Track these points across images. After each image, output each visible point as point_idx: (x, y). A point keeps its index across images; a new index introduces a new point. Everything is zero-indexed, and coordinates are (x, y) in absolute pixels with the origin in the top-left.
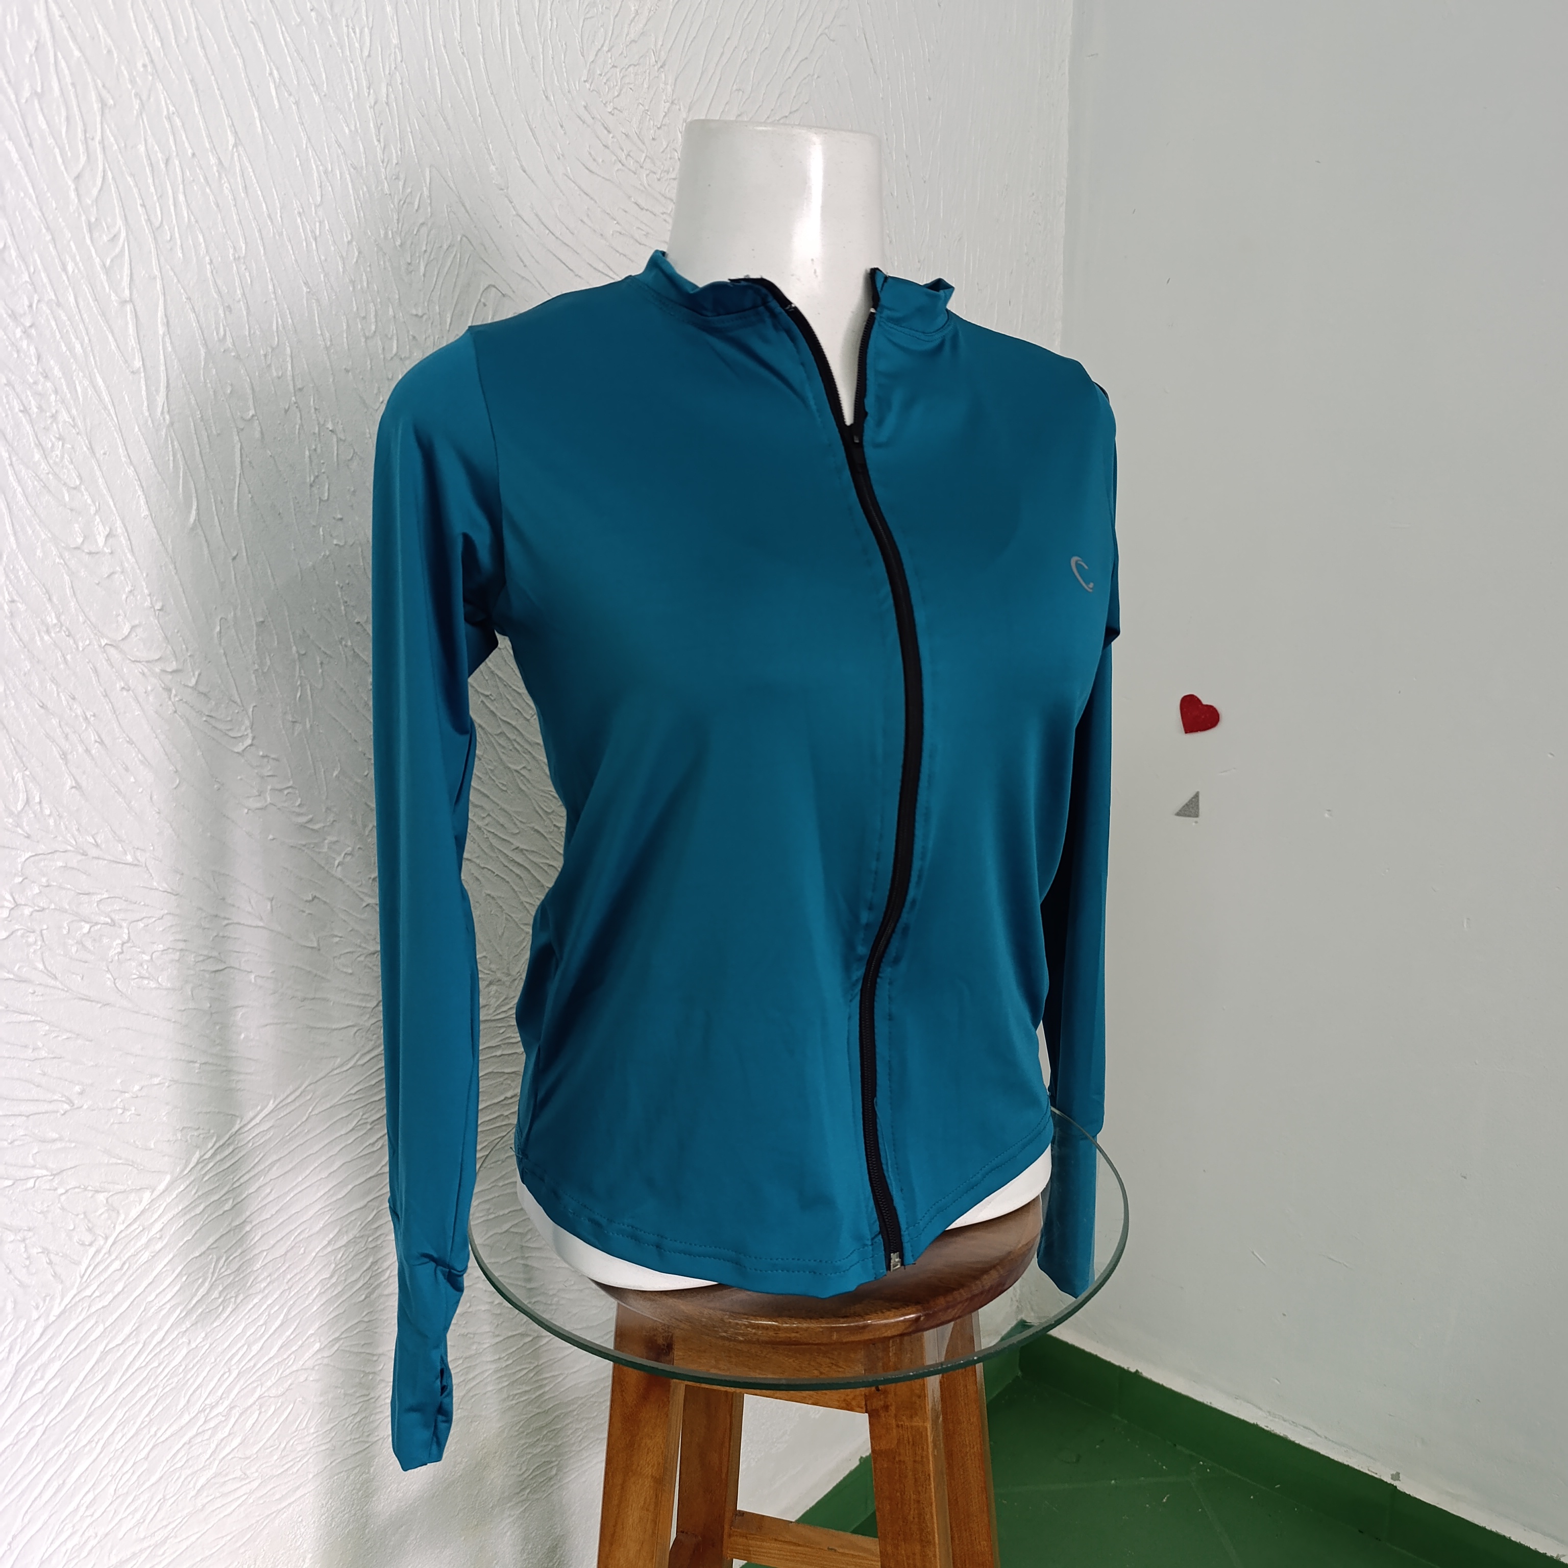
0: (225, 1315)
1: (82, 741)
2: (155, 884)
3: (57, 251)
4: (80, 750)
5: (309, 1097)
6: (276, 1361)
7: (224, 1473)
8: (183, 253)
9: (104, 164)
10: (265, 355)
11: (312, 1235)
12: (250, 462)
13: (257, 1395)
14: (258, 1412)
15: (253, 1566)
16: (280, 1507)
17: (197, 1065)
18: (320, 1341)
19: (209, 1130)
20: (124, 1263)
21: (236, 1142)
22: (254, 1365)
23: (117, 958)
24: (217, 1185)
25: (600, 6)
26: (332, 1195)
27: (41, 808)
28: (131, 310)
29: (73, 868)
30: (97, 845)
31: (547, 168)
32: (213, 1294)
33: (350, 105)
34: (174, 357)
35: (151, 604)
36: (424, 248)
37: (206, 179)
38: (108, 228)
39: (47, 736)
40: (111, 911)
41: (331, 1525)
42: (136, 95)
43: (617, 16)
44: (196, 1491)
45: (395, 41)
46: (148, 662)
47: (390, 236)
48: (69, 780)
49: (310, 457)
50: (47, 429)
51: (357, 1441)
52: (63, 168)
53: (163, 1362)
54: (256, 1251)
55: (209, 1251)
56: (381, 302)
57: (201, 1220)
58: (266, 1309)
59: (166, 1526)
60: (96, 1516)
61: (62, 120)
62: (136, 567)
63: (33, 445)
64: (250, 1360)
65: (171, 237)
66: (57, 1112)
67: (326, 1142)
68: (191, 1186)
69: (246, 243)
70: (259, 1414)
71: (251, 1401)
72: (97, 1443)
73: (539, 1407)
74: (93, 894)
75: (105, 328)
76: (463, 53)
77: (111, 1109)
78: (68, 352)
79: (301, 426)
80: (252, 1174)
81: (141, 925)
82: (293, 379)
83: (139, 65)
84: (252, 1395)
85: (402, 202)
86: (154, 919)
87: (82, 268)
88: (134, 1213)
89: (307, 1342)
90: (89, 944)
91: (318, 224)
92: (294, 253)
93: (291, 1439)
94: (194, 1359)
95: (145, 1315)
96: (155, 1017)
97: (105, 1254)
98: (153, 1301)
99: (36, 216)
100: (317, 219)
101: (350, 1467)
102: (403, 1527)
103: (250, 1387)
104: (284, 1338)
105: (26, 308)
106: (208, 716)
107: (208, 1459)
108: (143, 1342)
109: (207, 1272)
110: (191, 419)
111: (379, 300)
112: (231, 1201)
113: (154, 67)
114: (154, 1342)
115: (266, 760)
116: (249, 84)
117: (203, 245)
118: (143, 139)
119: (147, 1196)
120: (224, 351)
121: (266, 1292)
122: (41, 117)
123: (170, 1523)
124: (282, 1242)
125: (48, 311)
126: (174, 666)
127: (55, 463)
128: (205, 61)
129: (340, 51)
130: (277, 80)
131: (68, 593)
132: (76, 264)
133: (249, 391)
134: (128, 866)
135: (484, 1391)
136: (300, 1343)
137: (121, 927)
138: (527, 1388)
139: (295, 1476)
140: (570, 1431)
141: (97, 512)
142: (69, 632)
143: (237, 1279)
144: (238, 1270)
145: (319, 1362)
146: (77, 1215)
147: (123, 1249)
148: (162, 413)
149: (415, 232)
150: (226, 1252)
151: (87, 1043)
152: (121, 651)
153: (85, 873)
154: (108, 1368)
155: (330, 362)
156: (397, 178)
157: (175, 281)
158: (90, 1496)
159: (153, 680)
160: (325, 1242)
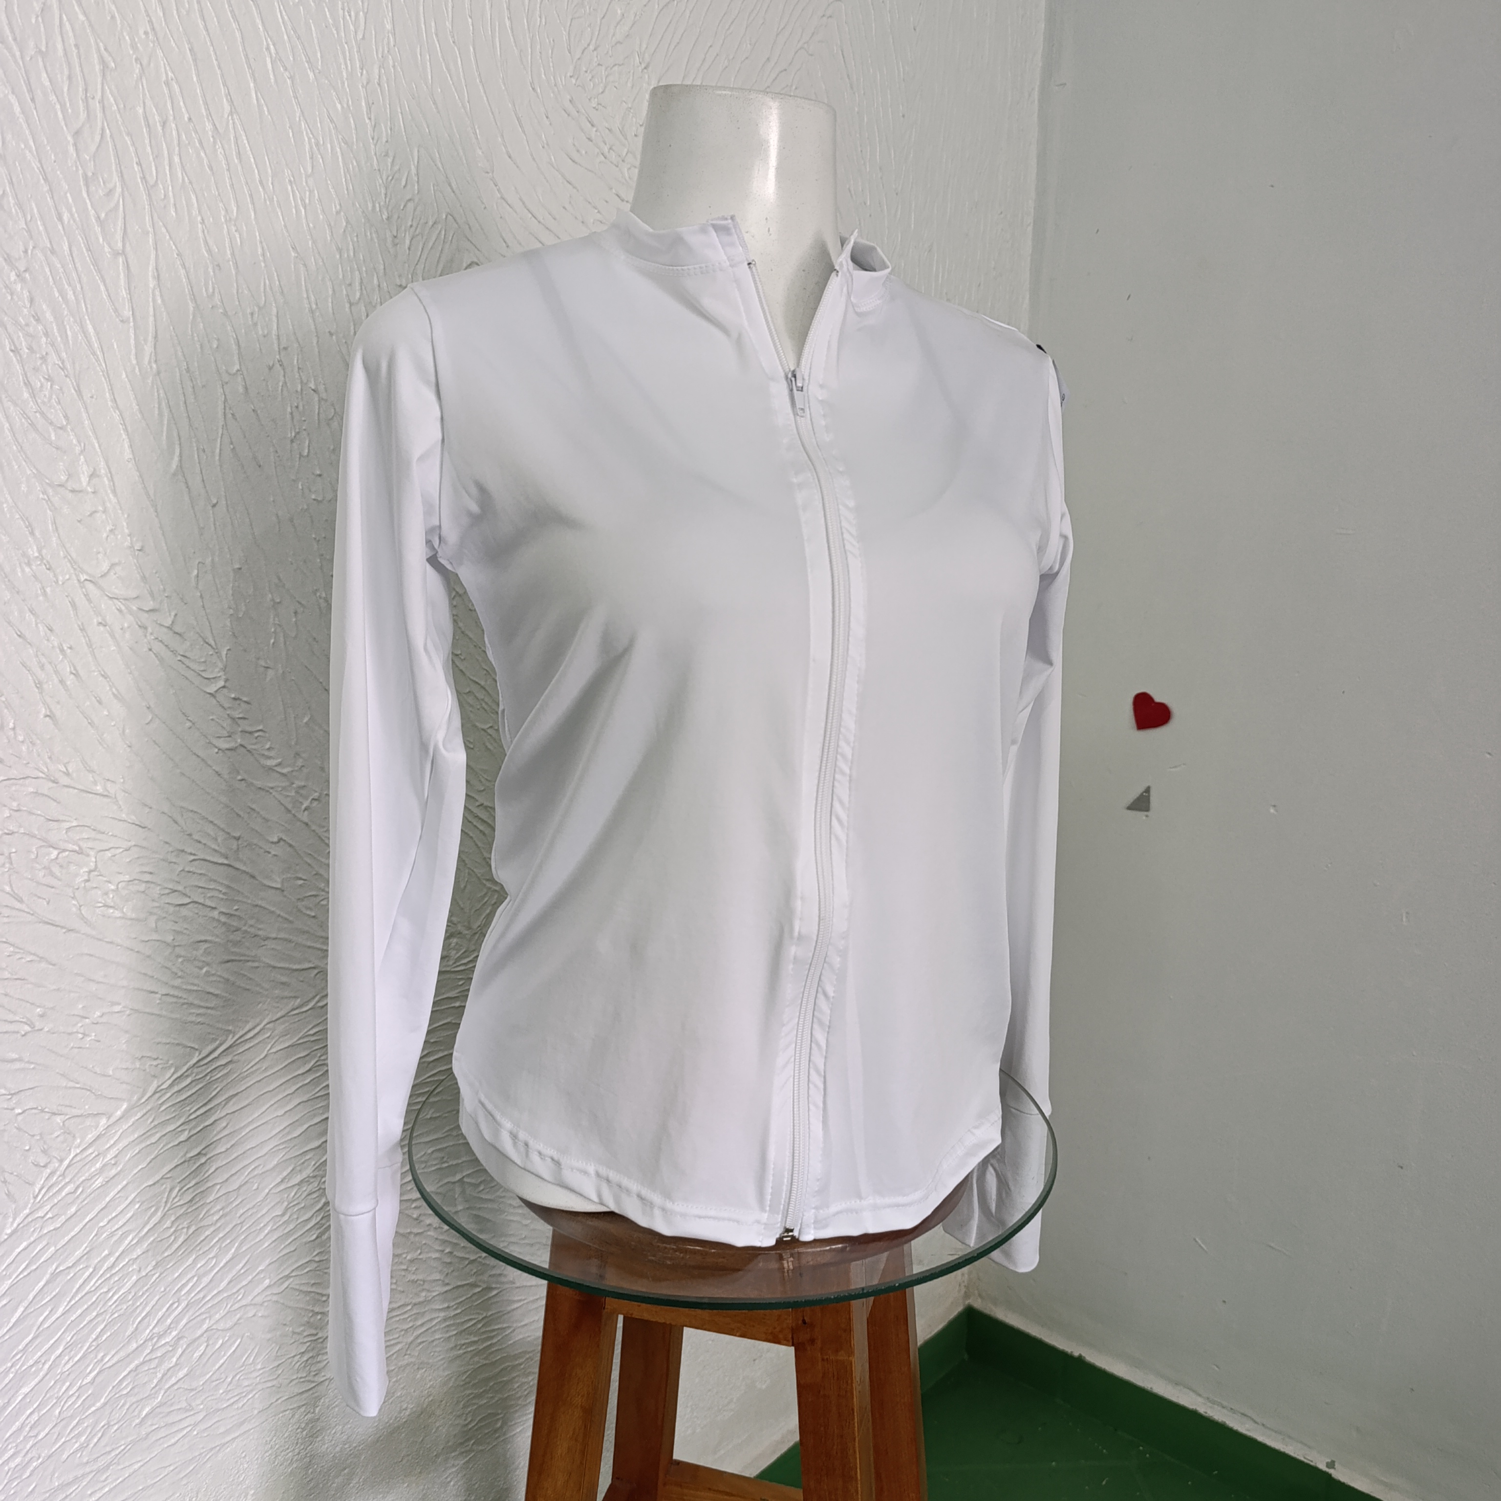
0: (176, 1246)
1: (56, 672)
2: (124, 815)
3: (54, 202)
4: (56, 680)
5: (268, 1035)
6: (225, 1295)
7: (169, 1403)
8: (176, 212)
9: (103, 124)
10: (252, 314)
11: (267, 1171)
12: (233, 415)
13: (205, 1327)
14: (205, 1344)
15: (194, 1499)
16: (223, 1441)
17: (158, 996)
18: (269, 1278)
19: (168, 1061)
20: (78, 1187)
21: (194, 1075)
22: (204, 1297)
23: (83, 885)
24: (173, 1115)
25: (588, 7)
26: (288, 1133)
27: (15, 734)
28: (123, 263)
29: (43, 795)
30: (67, 774)
31: (532, 155)
32: (164, 1225)
33: (343, 83)
34: (163, 309)
35: (131, 543)
36: (410, 223)
37: (201, 143)
38: (104, 183)
39: (24, 665)
40: (79, 839)
41: (274, 1463)
42: (136, 59)
43: (603, 17)
44: (140, 1419)
45: (389, 27)
46: (125, 599)
47: (378, 209)
48: (44, 709)
49: (291, 413)
50: (36, 370)
51: (302, 1380)
52: (63, 124)
53: (112, 1288)
54: (210, 1184)
55: (163, 1181)
56: (366, 271)
57: (156, 1149)
58: (217, 1241)
59: (110, 1452)
60: (40, 1437)
61: (65, 78)
62: (118, 507)
63: (22, 384)
64: (199, 1292)
65: (165, 196)
66: (18, 1032)
67: (284, 1080)
68: (148, 1115)
69: (238, 207)
70: (207, 1346)
71: (199, 1332)
72: (44, 1364)
73: (485, 1359)
74: (65, 821)
75: (97, 278)
76: (454, 42)
77: (70, 1034)
78: (60, 299)
79: (285, 383)
80: (208, 1107)
81: (109, 854)
82: (279, 339)
83: (141, 32)
84: (200, 1327)
85: (390, 178)
86: (121, 850)
87: (78, 219)
88: (90, 1137)
89: (256, 1278)
90: (56, 870)
91: (308, 193)
92: (283, 219)
93: (236, 1375)
94: (144, 1286)
95: (96, 1240)
96: (118, 945)
97: (59, 1176)
98: (105, 1226)
99: (35, 167)
100: (307, 189)
101: (295, 1406)
102: (346, 1471)
103: (199, 1319)
104: (234, 1272)
105: (22, 254)
106: (182, 656)
107: (154, 1388)
108: (93, 1266)
109: (160, 1201)
110: (177, 370)
111: (364, 269)
112: (186, 1133)
113: (156, 34)
114: (105, 1268)
115: (238, 702)
116: (246, 56)
117: (196, 205)
118: (141, 102)
119: (103, 1121)
120: (212, 307)
121: (219, 1224)
122: (44, 75)
123: (113, 1450)
124: (235, 1177)
125: (43, 258)
126: (151, 605)
127: (44, 403)
128: (204, 32)
129: (335, 32)
130: (274, 55)
131: (51, 528)
132: (72, 215)
133: (234, 347)
134: (98, 797)
135: (432, 1339)
136: (250, 1278)
137: (88, 855)
138: (476, 1339)
139: (240, 1411)
140: (516, 1386)
141: (82, 452)
142: (50, 566)
143: (189, 1210)
144: (191, 1201)
145: (269, 1298)
146: (33, 1136)
147: (78, 1172)
148: (150, 362)
149: (402, 208)
150: (179, 1183)
151: (51, 967)
152: (100, 588)
153: (55, 801)
154: (57, 1291)
155: (315, 325)
156: (387, 155)
157: (168, 237)
158: (35, 1417)
159: (130, 618)
160: (279, 1180)
